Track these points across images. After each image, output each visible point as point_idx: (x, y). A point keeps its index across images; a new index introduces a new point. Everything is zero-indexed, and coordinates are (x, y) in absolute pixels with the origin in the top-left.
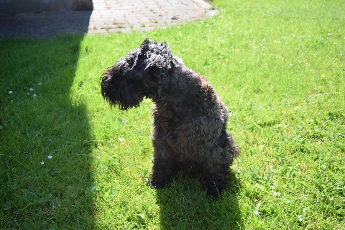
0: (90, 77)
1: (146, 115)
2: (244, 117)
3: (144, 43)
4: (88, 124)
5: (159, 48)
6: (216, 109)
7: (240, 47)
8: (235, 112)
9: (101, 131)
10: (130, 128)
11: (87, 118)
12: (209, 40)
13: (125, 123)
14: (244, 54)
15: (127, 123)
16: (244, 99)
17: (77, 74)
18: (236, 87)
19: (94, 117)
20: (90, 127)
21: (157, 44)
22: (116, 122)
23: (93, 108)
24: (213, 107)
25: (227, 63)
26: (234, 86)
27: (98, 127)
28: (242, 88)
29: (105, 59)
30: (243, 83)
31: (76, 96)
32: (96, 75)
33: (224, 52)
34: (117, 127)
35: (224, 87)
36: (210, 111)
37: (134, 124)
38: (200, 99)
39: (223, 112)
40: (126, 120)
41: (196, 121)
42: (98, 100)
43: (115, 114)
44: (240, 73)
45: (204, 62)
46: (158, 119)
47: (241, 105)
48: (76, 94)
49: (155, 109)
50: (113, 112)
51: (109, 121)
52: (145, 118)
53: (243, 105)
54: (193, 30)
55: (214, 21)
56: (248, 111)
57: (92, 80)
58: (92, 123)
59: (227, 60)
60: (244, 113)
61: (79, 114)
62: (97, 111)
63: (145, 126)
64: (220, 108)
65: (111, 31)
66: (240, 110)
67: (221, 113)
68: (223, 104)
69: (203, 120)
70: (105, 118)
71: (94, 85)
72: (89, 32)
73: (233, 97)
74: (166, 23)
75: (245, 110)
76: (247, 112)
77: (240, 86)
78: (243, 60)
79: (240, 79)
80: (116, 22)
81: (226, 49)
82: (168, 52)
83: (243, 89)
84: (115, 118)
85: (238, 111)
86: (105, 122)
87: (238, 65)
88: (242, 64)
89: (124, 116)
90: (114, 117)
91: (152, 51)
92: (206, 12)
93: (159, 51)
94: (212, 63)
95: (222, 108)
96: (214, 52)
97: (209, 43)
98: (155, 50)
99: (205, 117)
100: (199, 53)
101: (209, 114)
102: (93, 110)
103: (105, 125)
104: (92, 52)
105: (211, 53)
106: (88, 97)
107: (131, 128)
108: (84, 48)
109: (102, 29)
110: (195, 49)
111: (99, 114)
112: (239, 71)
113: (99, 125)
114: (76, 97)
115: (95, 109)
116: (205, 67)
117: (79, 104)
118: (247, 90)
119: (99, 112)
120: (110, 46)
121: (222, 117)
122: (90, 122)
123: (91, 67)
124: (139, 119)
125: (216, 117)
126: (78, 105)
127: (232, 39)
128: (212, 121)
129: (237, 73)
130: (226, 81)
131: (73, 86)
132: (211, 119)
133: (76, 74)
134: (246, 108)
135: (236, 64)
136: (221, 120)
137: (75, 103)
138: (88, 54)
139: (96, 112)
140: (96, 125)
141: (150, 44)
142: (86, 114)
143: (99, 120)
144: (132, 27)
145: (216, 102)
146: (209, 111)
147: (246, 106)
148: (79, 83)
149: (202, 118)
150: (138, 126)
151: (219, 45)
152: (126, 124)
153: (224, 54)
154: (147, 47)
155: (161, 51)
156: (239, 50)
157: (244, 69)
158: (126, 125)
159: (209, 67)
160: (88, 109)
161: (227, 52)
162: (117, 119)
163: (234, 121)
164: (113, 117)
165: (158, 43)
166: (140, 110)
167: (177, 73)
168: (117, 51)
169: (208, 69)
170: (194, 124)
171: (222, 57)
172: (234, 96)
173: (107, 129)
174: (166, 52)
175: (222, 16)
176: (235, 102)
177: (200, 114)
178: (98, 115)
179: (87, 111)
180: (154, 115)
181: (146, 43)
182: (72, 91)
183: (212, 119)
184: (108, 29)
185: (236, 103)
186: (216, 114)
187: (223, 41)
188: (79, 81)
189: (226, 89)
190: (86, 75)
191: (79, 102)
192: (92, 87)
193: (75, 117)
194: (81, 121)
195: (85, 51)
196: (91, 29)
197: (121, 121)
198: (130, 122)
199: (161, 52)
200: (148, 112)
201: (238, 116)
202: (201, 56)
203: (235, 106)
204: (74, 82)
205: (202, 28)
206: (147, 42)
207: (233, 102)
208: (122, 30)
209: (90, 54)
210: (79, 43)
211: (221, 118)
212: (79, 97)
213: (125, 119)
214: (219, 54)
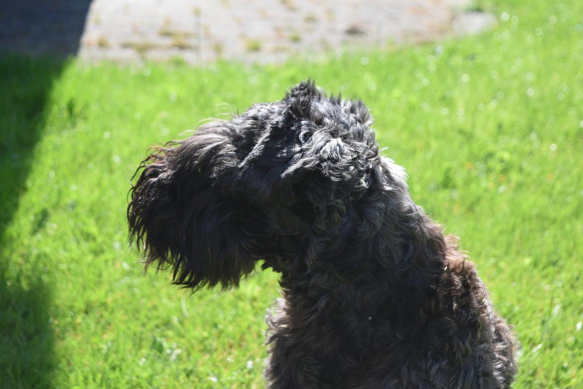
0: (74, 196)
1: (242, 338)
2: (565, 369)
3: (296, 93)
4: (53, 352)
5: (343, 119)
6: (481, 343)
7: (561, 138)
8: (535, 350)
9: (90, 377)
10: (188, 375)
11: (52, 331)
12: (461, 109)
13: (173, 357)
14: (572, 160)
15: (179, 358)
16: (564, 308)
17: (33, 185)
18: (541, 266)
19: (74, 329)
20: (59, 362)
21: (339, 103)
22: (144, 351)
23: (74, 300)
24: (474, 335)
25: (513, 185)
26: (535, 264)
27: (84, 365)
28: (558, 272)
29: (127, 142)
30: (564, 255)
31: (22, 256)
32: (92, 192)
33: (505, 149)
34: (144, 368)
35: (502, 264)
36: (461, 344)
37: (203, 365)
38: (437, 305)
39: (504, 353)
40: (178, 347)
41: (414, 373)
42: (91, 276)
43: (144, 325)
44: (554, 221)
45: (440, 178)
46: (287, 354)
47: (554, 328)
48: (22, 250)
49: (281, 321)
50: (138, 319)
51: (121, 348)
52: (240, 346)
53: (559, 331)
54: (412, 73)
55: (479, 48)
56: (576, 351)
57: (79, 210)
58: (66, 349)
59: (515, 176)
60: (563, 356)
61: (25, 315)
62: (86, 312)
63: (235, 373)
64: (495, 337)
65: (153, 55)
66: (551, 346)
67: (497, 356)
68: (504, 325)
69: (437, 373)
70: (109, 336)
71: (84, 223)
72: (84, 54)
73: (529, 301)
74: (326, 46)
75: (566, 345)
76: (574, 356)
77: (554, 264)
78: (568, 180)
79: (556, 243)
80: (172, 29)
81: (514, 142)
82: (366, 135)
83: (564, 275)
84: (141, 340)
85: (545, 349)
86: (109, 349)
87: (550, 195)
88: (563, 193)
89: (170, 333)
90: (138, 335)
91: (320, 123)
92: (454, 17)
93: (341, 126)
94: (467, 182)
95: (500, 339)
96: (475, 146)
97: (461, 118)
98: (327, 120)
99: (444, 363)
100: (427, 146)
101: (459, 355)
102: (71, 308)
103: (106, 359)
104: (85, 119)
105: (466, 150)
106: (60, 262)
107: (192, 378)
108: (64, 103)
109: (126, 46)
110: (413, 134)
111: (91, 321)
112: (552, 214)
113: (87, 359)
114: (20, 260)
115: (80, 305)
116: (443, 195)
117: (30, 284)
118: (577, 279)
119: (91, 315)
120: (145, 103)
121: (499, 369)
122: (59, 346)
123: (81, 166)
124: (220, 349)
125: (480, 369)
126: (24, 285)
127: (535, 111)
128: (464, 378)
129: (543, 220)
130: (509, 246)
131: (15, 220)
132: (462, 374)
133: (29, 183)
134: (570, 340)
135: (544, 192)
136: (494, 379)
137: (18, 279)
138: (74, 125)
139: (82, 315)
140: (76, 359)
141: (316, 98)
142: (48, 318)
143: (88, 342)
144: (218, 49)
145: (483, 319)
146: (458, 346)
147: (572, 332)
148: (36, 216)
149: (436, 367)
150: (213, 372)
151: (492, 125)
152: (175, 362)
153: (506, 156)
154: (307, 105)
155: (347, 127)
156: (554, 147)
157: (566, 211)
158: (174, 366)
159: (456, 194)
160: (58, 302)
161: (513, 151)
162: (147, 344)
163: (529, 379)
164: (135, 335)
165: (342, 104)
166: (225, 319)
167: (380, 210)
168: (165, 122)
169: (452, 200)
170: (405, 383)
171: (499, 167)
172: (533, 297)
173: (112, 375)
174: (360, 136)
175: (506, 35)
176: (535, 315)
177: (429, 353)
178: (88, 325)
179: (52, 308)
180: (274, 343)
181: (305, 94)
182: (11, 239)
183: (466, 373)
184: (142, 49)
185: (539, 321)
186: (480, 357)
187: (506, 116)
188: (37, 209)
189: (509, 270)
190: (60, 192)
191: (28, 278)
192: (78, 233)
193: (12, 325)
194: (29, 338)
195: (65, 114)
196: (89, 45)
197: (160, 349)
198: (189, 355)
199: (346, 132)
200: (249, 327)
201: (545, 366)
202: (432, 160)
203: (536, 331)
204: (21, 210)
205: (439, 70)
206: (308, 90)
207: (529, 314)
208: (188, 56)
209: (81, 126)
210: (49, 86)
211: (496, 373)
212: (32, 259)
213: (174, 345)
214: (490, 155)
